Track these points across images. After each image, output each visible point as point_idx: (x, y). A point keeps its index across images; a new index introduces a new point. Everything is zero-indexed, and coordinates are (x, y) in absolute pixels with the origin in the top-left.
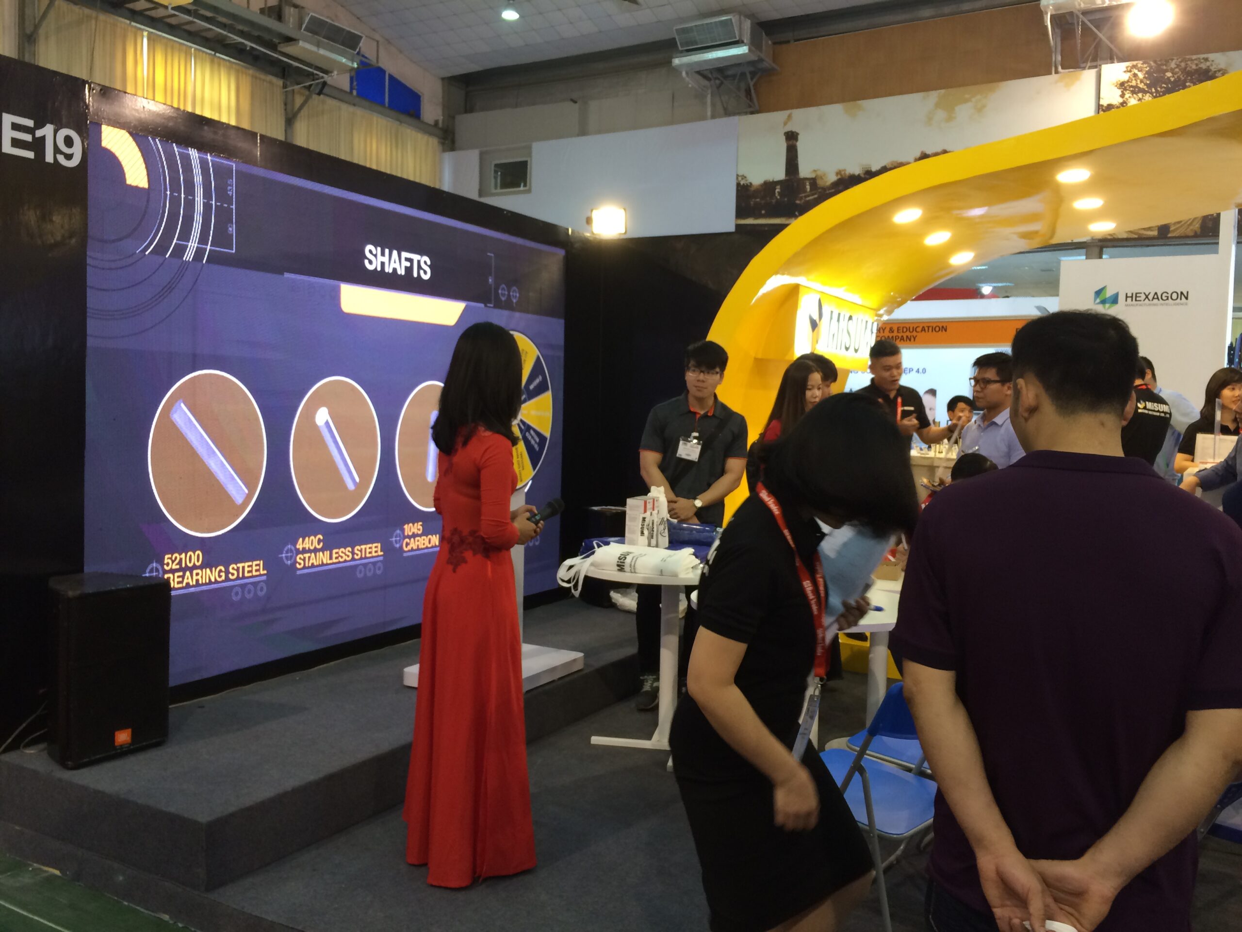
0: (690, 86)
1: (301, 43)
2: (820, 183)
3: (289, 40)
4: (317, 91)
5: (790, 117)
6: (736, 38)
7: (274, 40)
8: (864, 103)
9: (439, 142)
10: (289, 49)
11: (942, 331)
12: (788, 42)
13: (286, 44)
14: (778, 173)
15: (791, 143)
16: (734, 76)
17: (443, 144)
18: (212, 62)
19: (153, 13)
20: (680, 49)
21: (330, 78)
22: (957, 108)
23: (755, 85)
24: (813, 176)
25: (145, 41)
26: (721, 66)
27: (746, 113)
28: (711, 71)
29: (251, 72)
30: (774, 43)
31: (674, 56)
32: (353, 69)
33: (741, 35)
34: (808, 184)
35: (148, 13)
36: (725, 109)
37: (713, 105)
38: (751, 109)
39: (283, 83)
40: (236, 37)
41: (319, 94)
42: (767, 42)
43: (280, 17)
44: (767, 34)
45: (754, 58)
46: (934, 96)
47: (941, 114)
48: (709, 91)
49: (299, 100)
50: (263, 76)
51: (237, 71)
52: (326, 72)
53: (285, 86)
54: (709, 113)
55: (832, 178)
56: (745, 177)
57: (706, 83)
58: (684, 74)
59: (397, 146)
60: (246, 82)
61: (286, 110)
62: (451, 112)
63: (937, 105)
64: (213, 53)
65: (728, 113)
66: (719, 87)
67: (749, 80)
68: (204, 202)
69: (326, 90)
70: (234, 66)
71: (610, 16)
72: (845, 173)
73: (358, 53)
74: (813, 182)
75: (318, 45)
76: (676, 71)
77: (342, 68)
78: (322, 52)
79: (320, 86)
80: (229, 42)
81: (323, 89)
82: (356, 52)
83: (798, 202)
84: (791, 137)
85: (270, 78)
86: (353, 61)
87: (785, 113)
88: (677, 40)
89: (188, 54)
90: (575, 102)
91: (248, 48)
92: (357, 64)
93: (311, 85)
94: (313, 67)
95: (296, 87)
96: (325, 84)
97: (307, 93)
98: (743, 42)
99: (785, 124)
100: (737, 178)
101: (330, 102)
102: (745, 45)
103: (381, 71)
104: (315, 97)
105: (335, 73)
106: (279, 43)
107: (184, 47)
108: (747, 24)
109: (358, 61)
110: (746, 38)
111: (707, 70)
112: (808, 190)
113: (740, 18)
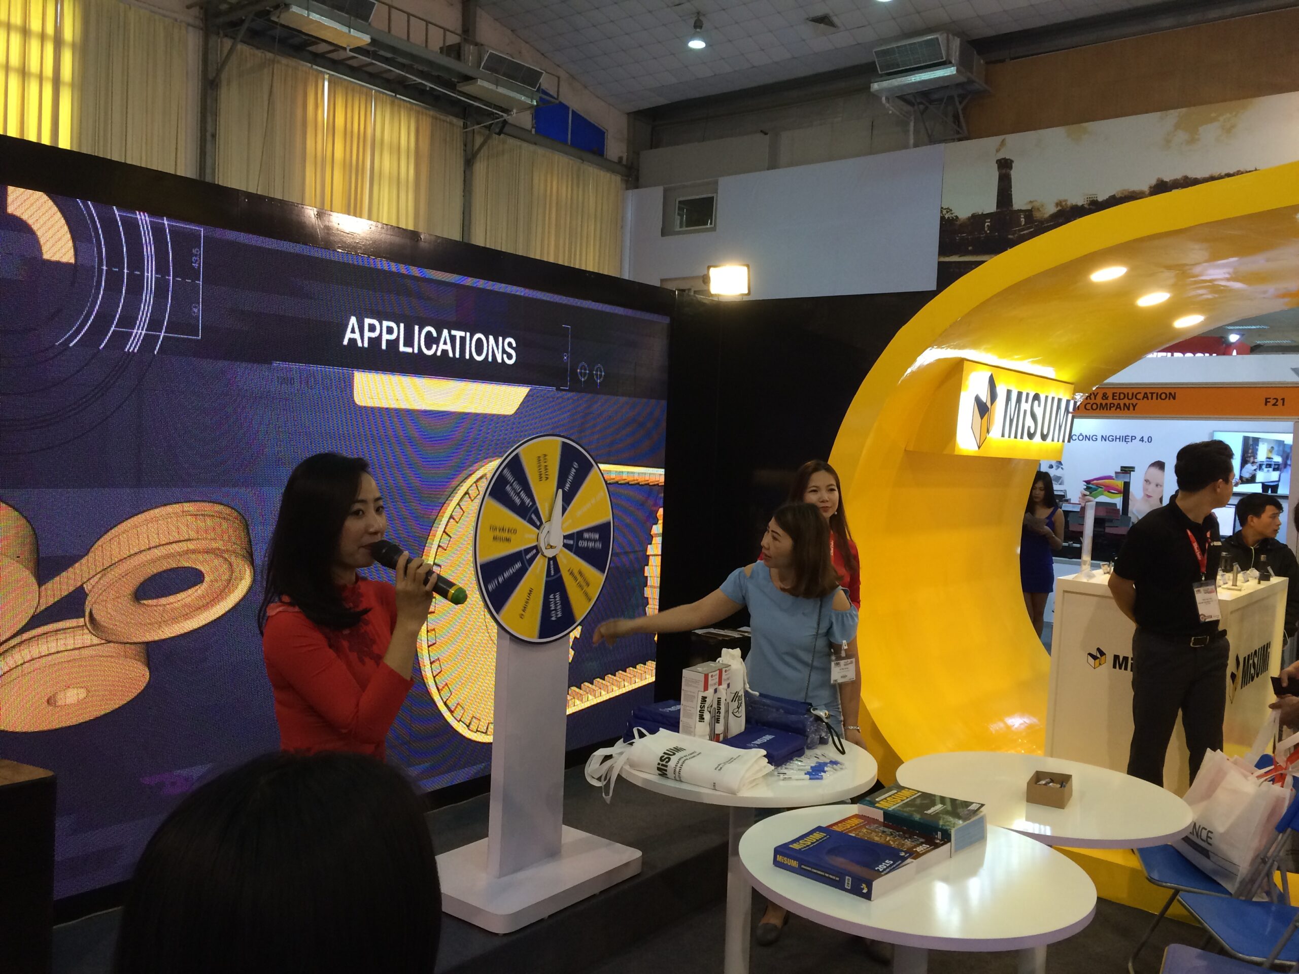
0: (890, 112)
1: (480, 82)
2: (1037, 215)
3: (468, 79)
4: (497, 130)
5: (1003, 142)
6: (942, 58)
7: (453, 79)
8: (1091, 126)
9: (622, 180)
10: (468, 88)
11: (1169, 399)
12: (1003, 61)
13: (465, 83)
14: (990, 206)
15: (1004, 171)
16: (941, 100)
17: (627, 182)
18: (392, 103)
19: (334, 56)
20: (880, 72)
21: (509, 117)
22: (1201, 129)
23: (964, 109)
24: (1029, 207)
25: (326, 84)
26: (926, 89)
27: (953, 140)
28: (915, 95)
29: (432, 113)
30: (987, 63)
31: (872, 80)
32: (532, 106)
33: (948, 55)
34: (1022, 216)
35: (329, 55)
36: (929, 136)
37: (916, 132)
38: (958, 136)
39: (464, 123)
40: (415, 78)
41: (499, 134)
42: (979, 62)
43: (459, 57)
44: (979, 53)
45: (962, 79)
46: (1173, 116)
47: (1182, 136)
48: (912, 118)
49: (479, 140)
50: (442, 117)
51: (418, 112)
52: (507, 111)
53: (465, 126)
54: (912, 141)
55: (1051, 209)
56: (951, 210)
57: (909, 108)
58: (884, 99)
59: (578, 186)
60: (426, 123)
61: (465, 151)
62: (636, 147)
63: (1177, 127)
64: (394, 95)
65: (933, 140)
66: (922, 113)
67: (957, 103)
68: (156, 278)
69: (506, 129)
70: (414, 107)
71: (804, 40)
72: (1066, 204)
73: (538, 90)
74: (1029, 214)
75: (497, 83)
76: (875, 97)
77: (523, 107)
78: (501, 90)
79: (500, 125)
80: (410, 83)
81: (503, 128)
82: (535, 90)
83: (1010, 237)
84: (1005, 165)
85: (450, 118)
86: (532, 100)
87: (999, 139)
88: (877, 63)
89: (368, 96)
90: (766, 134)
91: (428, 89)
92: (537, 102)
93: (491, 125)
94: (493, 106)
95: (476, 127)
96: (505, 122)
97: (487, 132)
98: (950, 63)
99: (998, 151)
100: (941, 212)
101: (511, 141)
102: (953, 66)
103: (564, 108)
104: (495, 136)
105: (515, 111)
106: (458, 82)
107: (365, 90)
108: (956, 43)
109: (538, 98)
110: (955, 57)
111: (908, 94)
112: (1023, 223)
113: (948, 37)
